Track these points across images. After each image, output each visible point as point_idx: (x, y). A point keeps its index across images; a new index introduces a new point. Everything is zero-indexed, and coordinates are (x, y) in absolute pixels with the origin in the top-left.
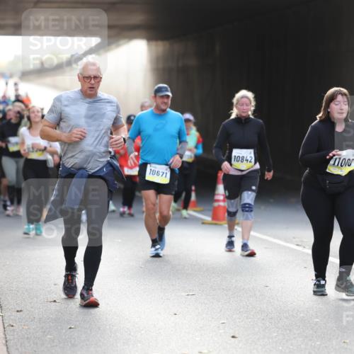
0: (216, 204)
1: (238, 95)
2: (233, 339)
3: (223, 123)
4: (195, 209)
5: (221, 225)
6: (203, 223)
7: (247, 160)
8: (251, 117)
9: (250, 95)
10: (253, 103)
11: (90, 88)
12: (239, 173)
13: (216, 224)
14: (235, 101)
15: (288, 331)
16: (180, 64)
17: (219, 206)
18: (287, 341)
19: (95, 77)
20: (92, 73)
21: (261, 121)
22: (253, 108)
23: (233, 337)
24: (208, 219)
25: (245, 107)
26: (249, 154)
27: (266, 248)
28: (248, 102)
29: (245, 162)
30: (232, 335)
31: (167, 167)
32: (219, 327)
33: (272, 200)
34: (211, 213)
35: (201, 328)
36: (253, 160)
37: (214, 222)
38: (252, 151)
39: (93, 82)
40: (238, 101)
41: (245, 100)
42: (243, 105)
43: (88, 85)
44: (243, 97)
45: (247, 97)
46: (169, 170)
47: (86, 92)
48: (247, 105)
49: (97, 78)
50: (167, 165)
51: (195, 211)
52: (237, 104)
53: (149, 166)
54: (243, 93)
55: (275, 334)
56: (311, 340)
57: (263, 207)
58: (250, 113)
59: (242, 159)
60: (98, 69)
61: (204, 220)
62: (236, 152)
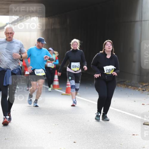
0: (67, 87)
2: (74, 143)
5: (69, 95)
6: (62, 94)
7: (77, 67)
9: (77, 41)
10: (79, 44)
12: (74, 72)
13: (67, 95)
14: (71, 43)
15: (97, 140)
16: (53, 27)
17: (69, 87)
18: (97, 144)
19: (11, 33)
21: (82, 51)
22: (79, 46)
23: (74, 142)
24: (64, 93)
25: (76, 46)
26: (78, 64)
27: (88, 105)
28: (77, 44)
29: (76, 68)
30: (74, 141)
32: (68, 138)
33: (91, 85)
34: (65, 90)
36: (79, 67)
37: (67, 94)
38: (79, 63)
39: (10, 35)
40: (73, 43)
42: (75, 45)
44: (74, 42)
45: (76, 42)
48: (76, 45)
51: (58, 89)
52: (72, 45)
54: (75, 40)
55: (92, 141)
56: (107, 144)
57: (87, 88)
61: (62, 93)
62: (73, 64)
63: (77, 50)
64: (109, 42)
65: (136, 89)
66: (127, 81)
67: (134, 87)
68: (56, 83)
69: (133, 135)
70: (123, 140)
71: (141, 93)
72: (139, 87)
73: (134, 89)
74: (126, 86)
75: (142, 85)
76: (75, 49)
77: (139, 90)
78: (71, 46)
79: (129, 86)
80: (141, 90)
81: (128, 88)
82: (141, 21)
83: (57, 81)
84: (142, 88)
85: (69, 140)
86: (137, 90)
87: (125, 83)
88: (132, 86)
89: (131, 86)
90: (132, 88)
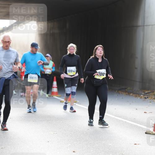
1: (69, 46)
3: (64, 56)
4: (57, 96)
6: (61, 102)
7: (73, 71)
8: (75, 54)
9: (74, 46)
10: (76, 49)
11: (6, 46)
14: (68, 48)
15: (98, 149)
16: (51, 32)
19: (8, 42)
20: (7, 40)
22: (75, 51)
23: (74, 152)
24: (63, 100)
25: (72, 51)
28: (73, 49)
29: (72, 72)
31: (36, 75)
32: (68, 147)
35: (60, 148)
36: (76, 71)
38: (75, 67)
39: (7, 44)
40: (69, 48)
41: (72, 47)
42: (71, 50)
43: (5, 45)
44: (71, 47)
45: (73, 47)
46: (37, 76)
47: (4, 47)
48: (73, 50)
49: (9, 42)
50: (36, 74)
53: (29, 75)
54: (71, 45)
56: (108, 153)
58: (74, 53)
59: (71, 71)
60: (10, 39)
61: (61, 100)
62: (68, 68)
63: (73, 54)
64: (101, 47)
65: (138, 96)
66: (129, 88)
67: (136, 95)
68: (55, 90)
69: (135, 144)
70: (124, 149)
71: (143, 101)
72: (141, 95)
73: (136, 96)
74: (127, 93)
75: (144, 92)
76: (72, 54)
77: (141, 98)
78: (68, 51)
79: (131, 93)
80: (143, 98)
81: (130, 96)
82: (144, 26)
83: (56, 87)
84: (144, 95)
85: (69, 149)
86: (139, 98)
87: (126, 90)
88: (134, 93)
89: (132, 93)
90: (134, 95)
